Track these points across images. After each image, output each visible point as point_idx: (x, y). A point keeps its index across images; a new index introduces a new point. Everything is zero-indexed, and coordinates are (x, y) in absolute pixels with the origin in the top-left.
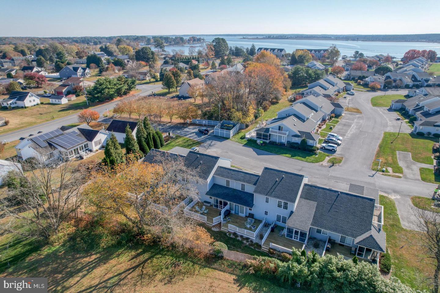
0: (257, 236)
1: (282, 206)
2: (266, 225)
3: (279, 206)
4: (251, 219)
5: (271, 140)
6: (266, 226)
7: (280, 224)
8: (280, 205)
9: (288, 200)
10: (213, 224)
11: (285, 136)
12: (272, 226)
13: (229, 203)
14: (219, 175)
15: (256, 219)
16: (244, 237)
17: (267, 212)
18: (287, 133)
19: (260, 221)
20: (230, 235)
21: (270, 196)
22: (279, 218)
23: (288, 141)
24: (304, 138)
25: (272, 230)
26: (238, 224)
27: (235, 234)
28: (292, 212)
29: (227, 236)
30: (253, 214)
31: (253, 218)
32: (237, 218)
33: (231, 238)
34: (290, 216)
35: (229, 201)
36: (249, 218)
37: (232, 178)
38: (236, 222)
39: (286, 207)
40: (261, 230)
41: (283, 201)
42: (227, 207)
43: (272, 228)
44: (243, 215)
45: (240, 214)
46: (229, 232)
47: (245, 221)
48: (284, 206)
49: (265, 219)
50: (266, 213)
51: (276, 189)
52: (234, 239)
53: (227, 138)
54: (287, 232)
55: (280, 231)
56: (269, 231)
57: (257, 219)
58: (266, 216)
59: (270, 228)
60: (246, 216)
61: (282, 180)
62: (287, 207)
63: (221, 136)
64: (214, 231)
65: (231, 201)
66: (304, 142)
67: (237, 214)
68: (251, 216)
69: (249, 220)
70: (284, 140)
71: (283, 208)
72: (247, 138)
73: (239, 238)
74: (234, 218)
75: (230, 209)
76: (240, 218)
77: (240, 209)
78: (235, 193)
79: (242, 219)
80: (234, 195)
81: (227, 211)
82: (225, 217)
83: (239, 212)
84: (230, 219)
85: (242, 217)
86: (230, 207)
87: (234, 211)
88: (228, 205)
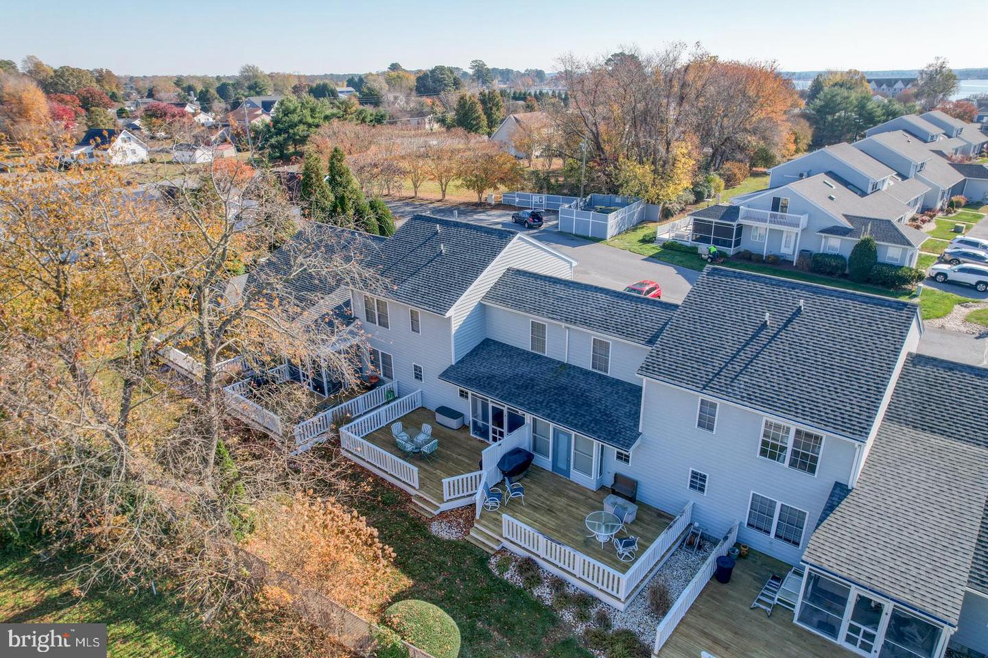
0: (636, 594)
1: (783, 449)
2: (695, 541)
3: (770, 450)
4: (620, 501)
5: (743, 247)
6: (691, 544)
7: (767, 543)
8: (774, 446)
9: (825, 422)
10: (444, 507)
11: (796, 230)
12: (722, 549)
13: (528, 418)
14: (503, 300)
15: (643, 507)
16: (570, 591)
17: (703, 478)
18: (804, 220)
19: (664, 519)
20: (503, 567)
21: (726, 391)
22: (760, 513)
23: (803, 253)
24: (867, 236)
25: (723, 574)
26: (557, 518)
27: (528, 566)
28: (840, 491)
29: (489, 571)
30: (636, 482)
31: (632, 499)
32: (559, 493)
33: (506, 587)
34: (830, 508)
35: (530, 409)
36: (611, 498)
37: (553, 313)
38: (550, 511)
39: (805, 461)
40: (666, 562)
41: (793, 427)
42: (520, 438)
43: (720, 559)
44: (589, 481)
45: (576, 476)
46: (504, 550)
47: (593, 508)
48: (795, 453)
49: (688, 508)
50: (698, 481)
51: (758, 364)
52: (519, 592)
53: (597, 239)
54: (804, 597)
55: (762, 581)
56: (705, 571)
57: (650, 508)
58: (694, 497)
59: (712, 558)
60: (602, 488)
61: (790, 321)
62: (815, 460)
63: (579, 233)
64: (438, 541)
65: (536, 410)
66: (865, 250)
67: (560, 472)
68: (625, 489)
69: (610, 505)
70: (789, 248)
71: (793, 464)
72: (661, 240)
73: (544, 593)
74: (544, 490)
75: (535, 449)
76: (572, 494)
77: (575, 449)
78: (563, 380)
79: (581, 497)
80: (555, 388)
81: (517, 456)
82: (504, 480)
83: (572, 467)
84: (520, 490)
85: (584, 487)
86: (535, 438)
87: (550, 459)
88: (527, 428)
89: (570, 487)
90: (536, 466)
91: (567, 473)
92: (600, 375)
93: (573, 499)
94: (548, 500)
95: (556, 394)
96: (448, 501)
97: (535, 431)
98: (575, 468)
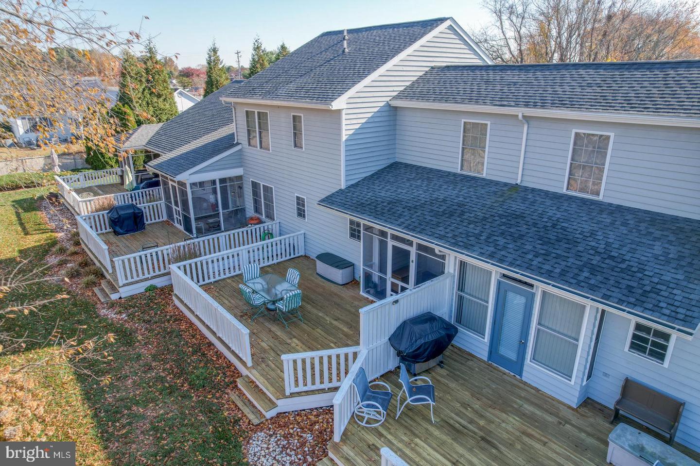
10: (284, 405)
13: (452, 260)
30: (679, 405)
35: (456, 245)
37: (503, 100)
38: (485, 441)
42: (435, 297)
44: (566, 389)
45: (537, 375)
60: (589, 403)
65: (467, 247)
67: (504, 363)
74: (473, 395)
75: (459, 319)
76: (529, 408)
77: (539, 324)
78: (517, 206)
79: (549, 418)
80: (500, 216)
81: (427, 326)
82: (399, 367)
83: (529, 355)
84: (427, 390)
85: (553, 399)
86: (461, 298)
87: (487, 339)
88: (448, 281)
89: (523, 394)
90: (460, 349)
91: (518, 366)
92: (584, 201)
93: (531, 419)
94: (482, 416)
95: (504, 224)
96: (292, 395)
97: (461, 287)
98: (534, 358)
